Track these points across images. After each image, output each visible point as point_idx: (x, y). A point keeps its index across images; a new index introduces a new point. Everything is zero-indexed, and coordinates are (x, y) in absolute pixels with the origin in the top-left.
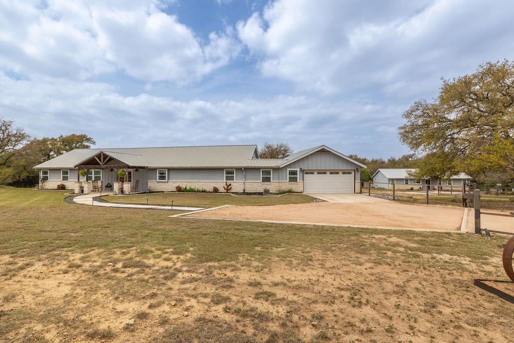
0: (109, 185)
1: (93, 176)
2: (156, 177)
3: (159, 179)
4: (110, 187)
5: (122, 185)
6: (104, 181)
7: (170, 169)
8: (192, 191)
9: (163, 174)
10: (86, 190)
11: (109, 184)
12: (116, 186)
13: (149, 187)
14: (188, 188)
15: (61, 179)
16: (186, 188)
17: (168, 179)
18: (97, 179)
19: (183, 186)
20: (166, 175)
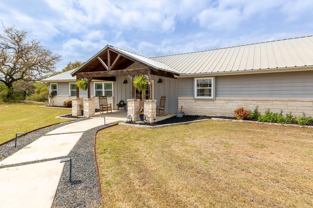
0: (122, 103)
1: (103, 90)
2: (193, 91)
3: (198, 95)
4: (123, 105)
5: (142, 105)
6: (116, 98)
7: (218, 77)
8: (273, 119)
9: (206, 85)
10: (86, 110)
11: (121, 101)
12: (132, 106)
13: (179, 107)
14: (263, 113)
15: (70, 95)
16: (256, 112)
17: (216, 95)
18: (109, 94)
19: (250, 107)
20: (212, 88)
